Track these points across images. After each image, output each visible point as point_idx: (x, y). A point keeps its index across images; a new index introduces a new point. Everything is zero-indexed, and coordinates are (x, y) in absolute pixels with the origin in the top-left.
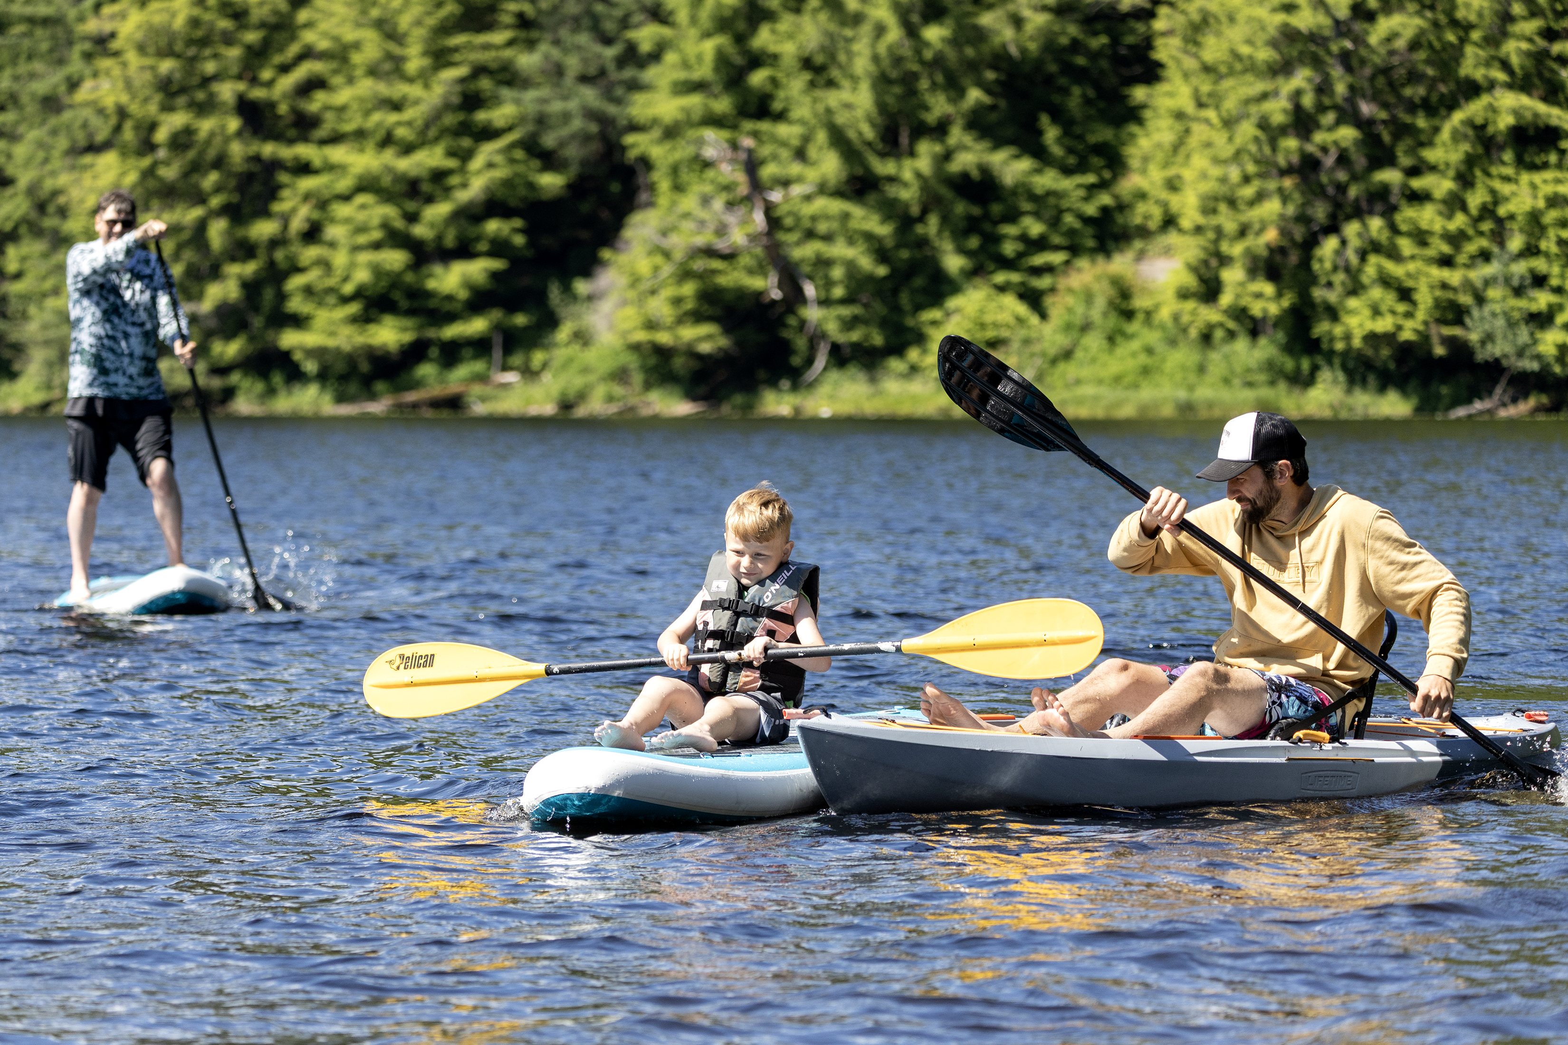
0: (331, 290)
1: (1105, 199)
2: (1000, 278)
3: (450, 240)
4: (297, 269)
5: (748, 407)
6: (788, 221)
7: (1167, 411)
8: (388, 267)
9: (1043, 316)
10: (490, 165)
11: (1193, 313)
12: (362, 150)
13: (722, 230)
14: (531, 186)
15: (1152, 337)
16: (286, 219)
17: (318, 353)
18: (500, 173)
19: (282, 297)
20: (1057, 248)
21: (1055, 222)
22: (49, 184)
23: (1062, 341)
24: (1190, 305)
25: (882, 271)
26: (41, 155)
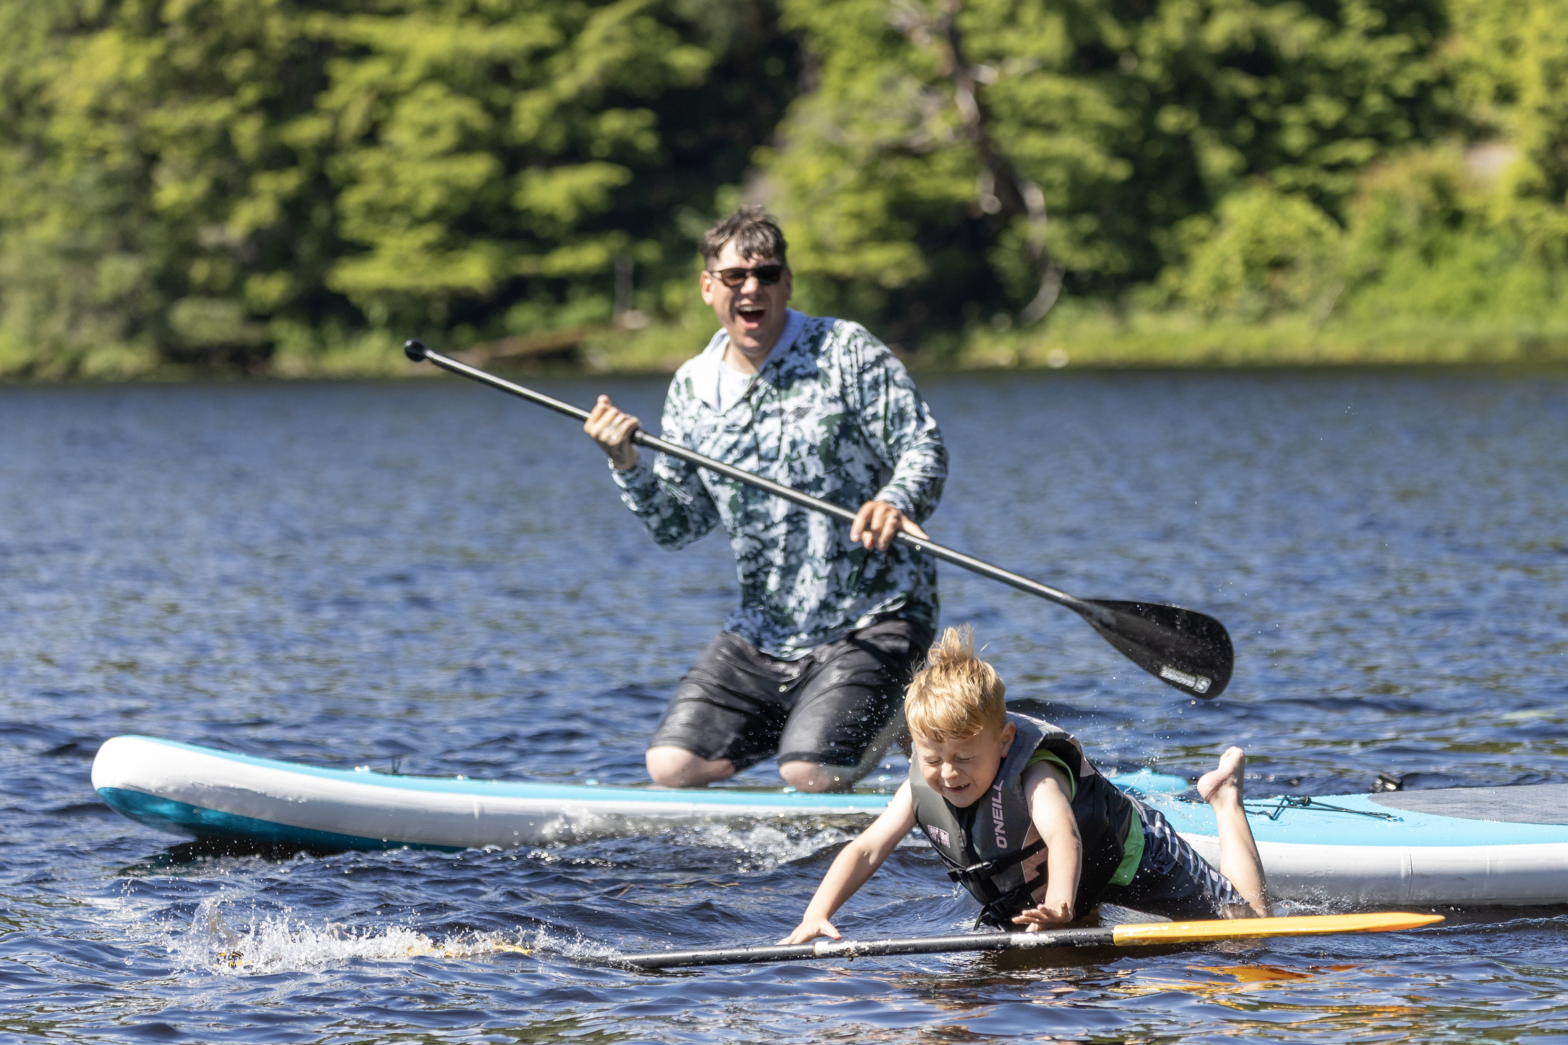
0: (397, 209)
1: (1422, 71)
2: (1285, 176)
3: (555, 139)
4: (352, 180)
5: (952, 353)
6: (1003, 109)
7: (1508, 349)
8: (463, 183)
9: (1342, 223)
10: (608, 40)
11: (1537, 218)
12: (435, 23)
13: (916, 120)
14: (665, 69)
15: (1487, 250)
16: (337, 115)
17: (385, 294)
18: (617, 53)
19: (337, 218)
20: (1357, 137)
21: (1354, 103)
22: (29, 77)
23: (1371, 258)
24: (1534, 208)
25: (1120, 171)
26: (16, 38)
